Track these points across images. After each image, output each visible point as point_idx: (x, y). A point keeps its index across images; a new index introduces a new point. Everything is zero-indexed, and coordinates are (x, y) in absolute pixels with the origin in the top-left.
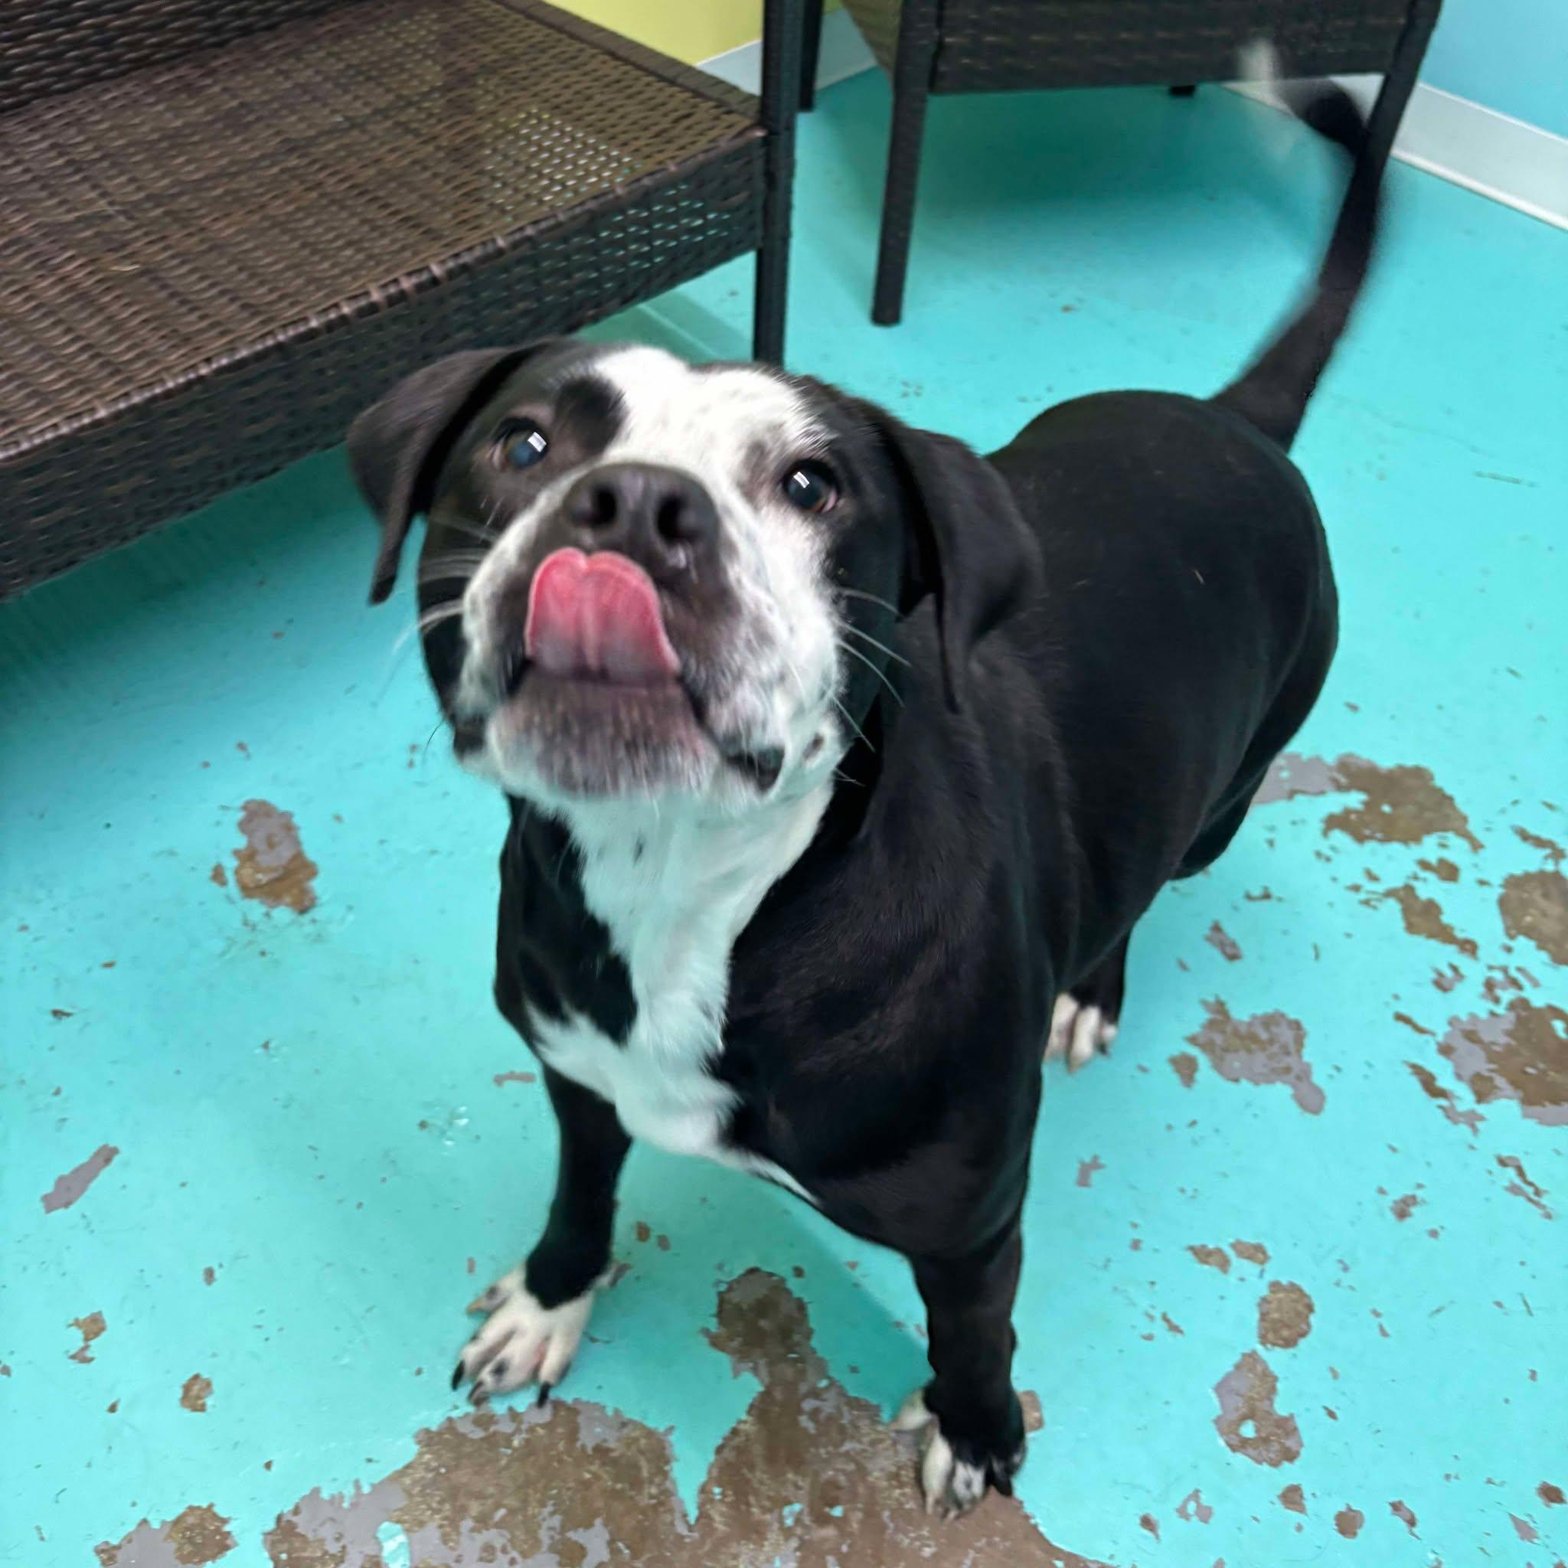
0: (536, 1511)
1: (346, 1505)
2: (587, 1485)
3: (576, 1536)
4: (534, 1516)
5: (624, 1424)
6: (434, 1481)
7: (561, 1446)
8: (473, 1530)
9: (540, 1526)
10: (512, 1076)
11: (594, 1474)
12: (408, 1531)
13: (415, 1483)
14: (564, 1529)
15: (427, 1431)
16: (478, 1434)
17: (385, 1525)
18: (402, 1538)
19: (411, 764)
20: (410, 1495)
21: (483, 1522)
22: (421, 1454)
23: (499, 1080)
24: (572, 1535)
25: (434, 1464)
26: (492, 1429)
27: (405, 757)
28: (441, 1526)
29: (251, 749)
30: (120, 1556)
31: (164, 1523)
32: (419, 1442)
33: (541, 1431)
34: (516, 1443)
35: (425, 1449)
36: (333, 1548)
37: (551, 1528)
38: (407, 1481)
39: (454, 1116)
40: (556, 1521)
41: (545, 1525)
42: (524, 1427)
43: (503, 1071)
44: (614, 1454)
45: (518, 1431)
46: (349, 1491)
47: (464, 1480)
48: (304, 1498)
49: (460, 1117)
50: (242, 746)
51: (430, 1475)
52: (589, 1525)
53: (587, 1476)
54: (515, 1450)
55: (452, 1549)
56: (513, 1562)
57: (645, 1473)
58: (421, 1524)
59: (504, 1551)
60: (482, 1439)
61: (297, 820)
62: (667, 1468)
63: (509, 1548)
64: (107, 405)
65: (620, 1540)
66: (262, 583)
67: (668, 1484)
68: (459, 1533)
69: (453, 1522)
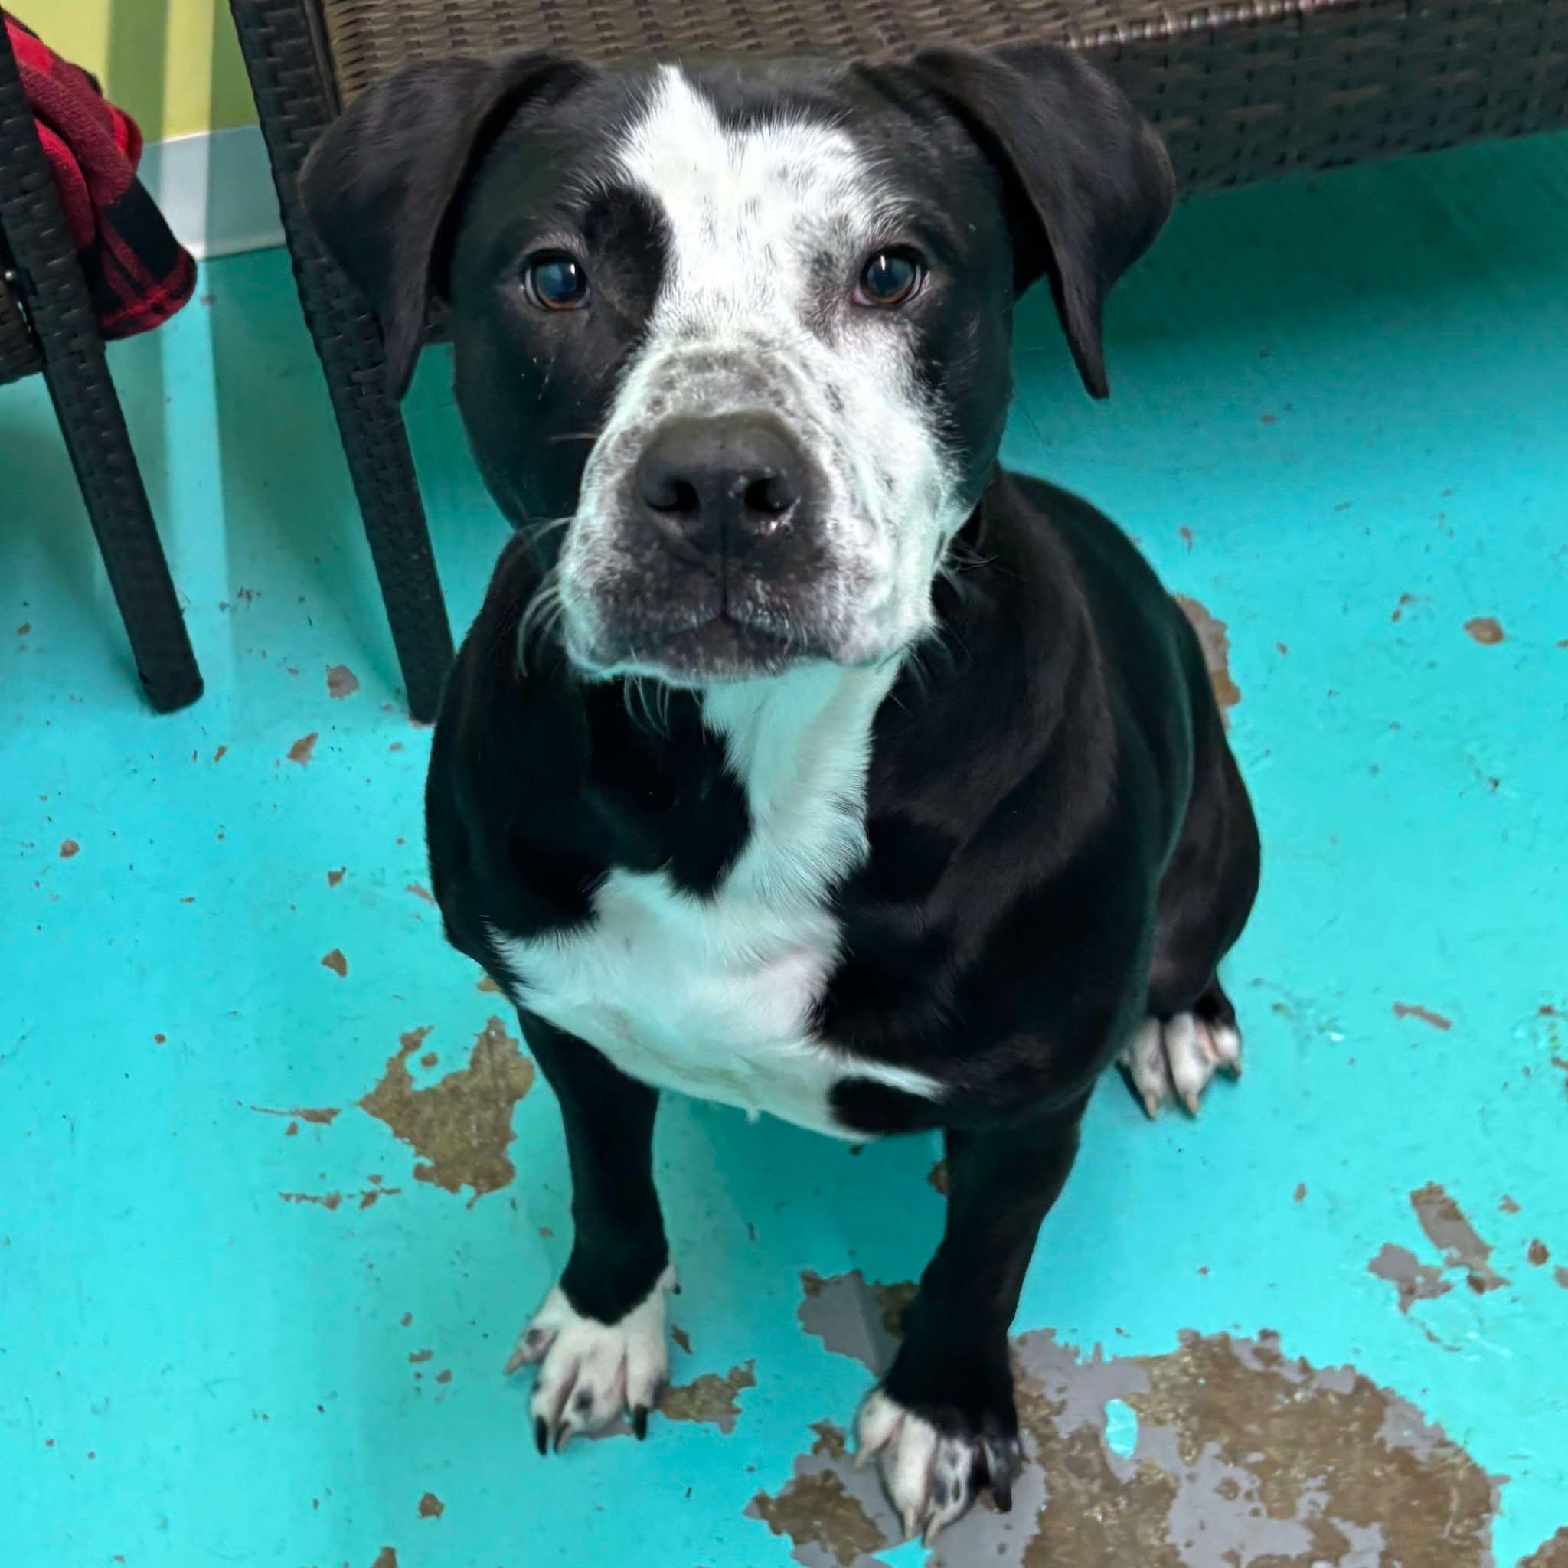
0: (1301, 1476)
1: (1079, 1361)
2: (1376, 1483)
3: (1345, 1527)
4: (1296, 1481)
5: (1444, 1444)
6: (1186, 1387)
7: (1354, 1427)
8: (1218, 1457)
9: (1300, 1493)
10: (1418, 1011)
11: (1386, 1475)
12: (1142, 1422)
13: (1164, 1377)
14: (1328, 1512)
15: (1196, 1335)
16: (1256, 1366)
17: (1116, 1402)
18: (1133, 1424)
19: (1396, 616)
20: (1155, 1387)
21: (1232, 1455)
22: (1183, 1354)
23: (1401, 1010)
24: (1336, 1521)
25: (1192, 1370)
26: (1274, 1368)
27: (1394, 604)
28: (1181, 1435)
29: (1197, 539)
30: (826, 1293)
31: (877, 1284)
32: (1181, 1340)
33: (1333, 1399)
34: (1298, 1396)
35: (1187, 1350)
36: (1054, 1398)
37: (1313, 1503)
38: (1156, 1372)
39: (1332, 1025)
40: (1323, 1499)
41: (1309, 1496)
42: (1315, 1385)
43: (1409, 1001)
44: (1423, 1469)
45: (1305, 1385)
46: (1088, 1351)
47: (1224, 1403)
48: (1033, 1333)
49: (1338, 1030)
50: (1186, 533)
51: (1185, 1379)
52: (1363, 1523)
53: (1377, 1473)
54: (1294, 1402)
55: (1187, 1464)
56: (1255, 1513)
57: (1454, 1506)
58: (1160, 1422)
59: (1249, 1495)
60: (1259, 1375)
61: (1229, 634)
62: (1485, 1516)
63: (1256, 1495)
64: (1178, 16)
65: (1399, 1559)
66: (1265, 354)
67: (1480, 1534)
68: (1200, 1452)
69: (1198, 1440)
